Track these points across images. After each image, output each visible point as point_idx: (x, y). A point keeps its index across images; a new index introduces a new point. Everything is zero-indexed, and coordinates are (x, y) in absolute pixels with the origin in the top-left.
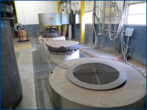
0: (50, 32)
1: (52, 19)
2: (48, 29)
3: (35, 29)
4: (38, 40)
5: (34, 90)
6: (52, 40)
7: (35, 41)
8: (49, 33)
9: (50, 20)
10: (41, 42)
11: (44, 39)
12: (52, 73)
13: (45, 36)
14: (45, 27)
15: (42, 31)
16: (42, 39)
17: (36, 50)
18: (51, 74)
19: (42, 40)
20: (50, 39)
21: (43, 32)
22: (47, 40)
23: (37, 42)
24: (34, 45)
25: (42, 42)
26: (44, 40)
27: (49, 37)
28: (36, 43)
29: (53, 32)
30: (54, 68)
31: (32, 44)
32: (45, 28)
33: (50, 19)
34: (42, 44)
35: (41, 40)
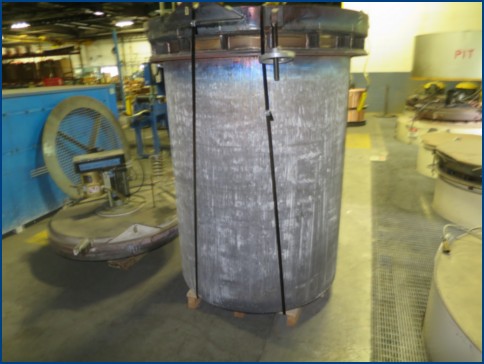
0: (447, 102)
1: (467, 54)
2: (439, 91)
3: (388, 89)
4: (396, 126)
5: (368, 288)
6: (448, 131)
7: (383, 127)
8: (442, 105)
9: (460, 57)
10: (405, 134)
11: (418, 124)
12: (447, 252)
13: (425, 117)
14: (427, 82)
15: (414, 96)
16: (410, 124)
17: (383, 158)
18: (444, 256)
19: (412, 129)
20: (442, 128)
21: (416, 100)
22: (432, 130)
23: (392, 134)
24: (380, 141)
25: (409, 134)
26: (416, 130)
27: (441, 120)
28: (386, 136)
29: (458, 102)
30: (456, 239)
31: (374, 136)
32: (427, 86)
33: (458, 53)
34: (408, 140)
35: (407, 126)
